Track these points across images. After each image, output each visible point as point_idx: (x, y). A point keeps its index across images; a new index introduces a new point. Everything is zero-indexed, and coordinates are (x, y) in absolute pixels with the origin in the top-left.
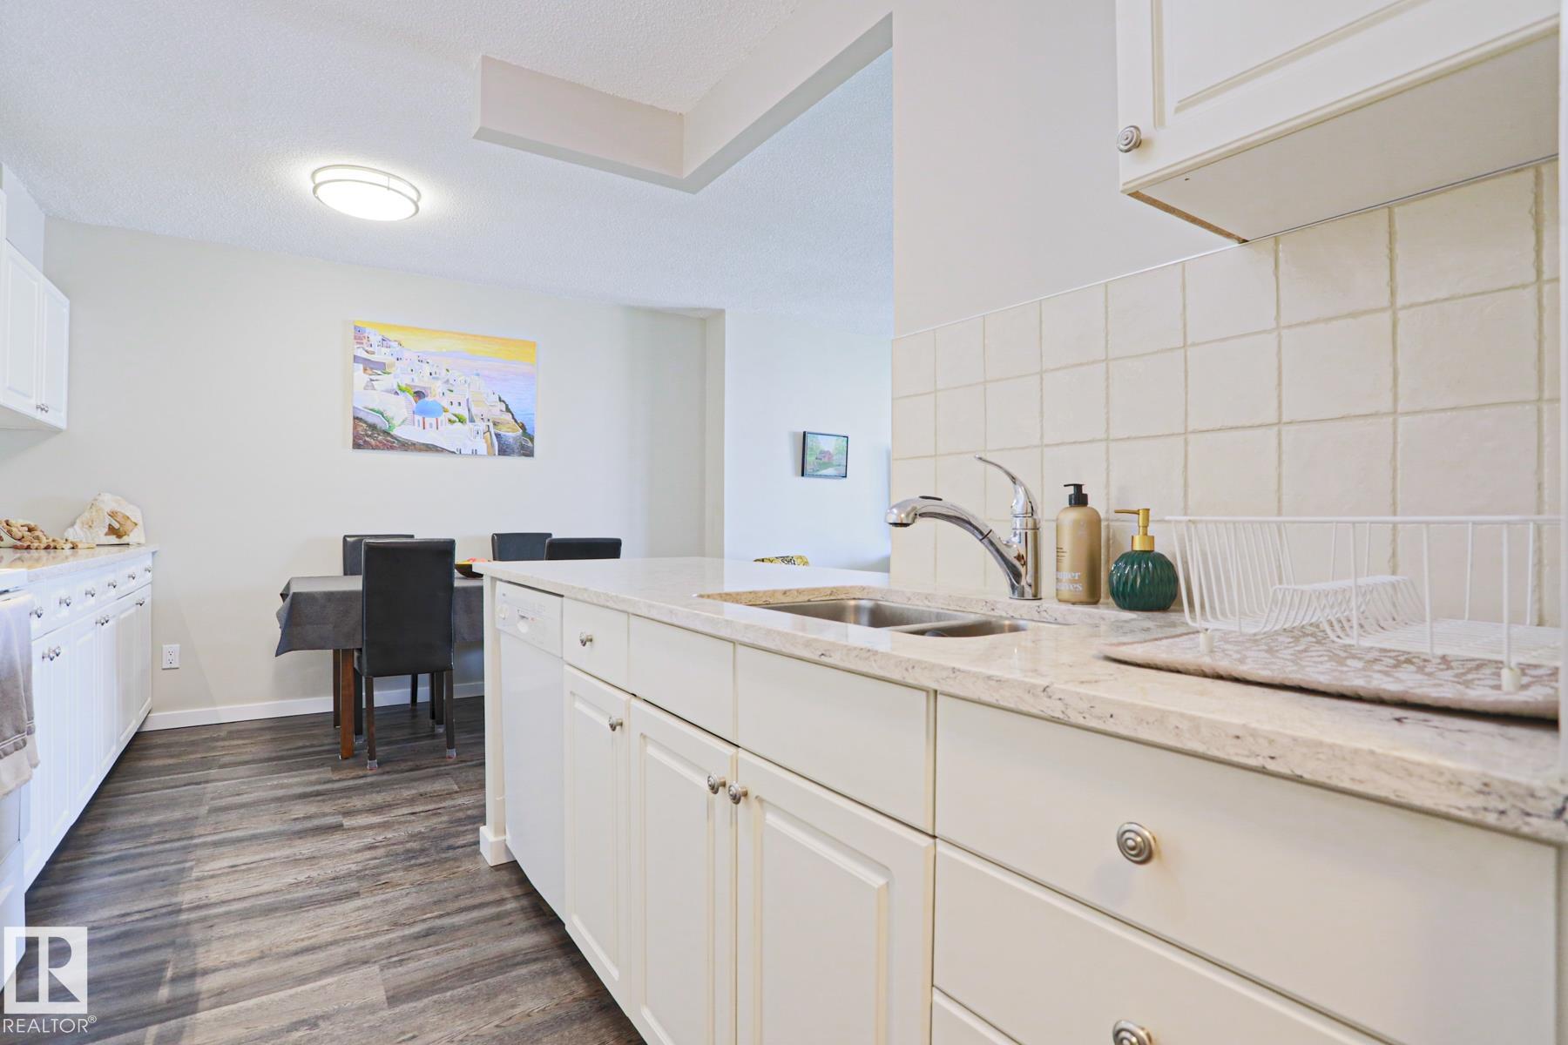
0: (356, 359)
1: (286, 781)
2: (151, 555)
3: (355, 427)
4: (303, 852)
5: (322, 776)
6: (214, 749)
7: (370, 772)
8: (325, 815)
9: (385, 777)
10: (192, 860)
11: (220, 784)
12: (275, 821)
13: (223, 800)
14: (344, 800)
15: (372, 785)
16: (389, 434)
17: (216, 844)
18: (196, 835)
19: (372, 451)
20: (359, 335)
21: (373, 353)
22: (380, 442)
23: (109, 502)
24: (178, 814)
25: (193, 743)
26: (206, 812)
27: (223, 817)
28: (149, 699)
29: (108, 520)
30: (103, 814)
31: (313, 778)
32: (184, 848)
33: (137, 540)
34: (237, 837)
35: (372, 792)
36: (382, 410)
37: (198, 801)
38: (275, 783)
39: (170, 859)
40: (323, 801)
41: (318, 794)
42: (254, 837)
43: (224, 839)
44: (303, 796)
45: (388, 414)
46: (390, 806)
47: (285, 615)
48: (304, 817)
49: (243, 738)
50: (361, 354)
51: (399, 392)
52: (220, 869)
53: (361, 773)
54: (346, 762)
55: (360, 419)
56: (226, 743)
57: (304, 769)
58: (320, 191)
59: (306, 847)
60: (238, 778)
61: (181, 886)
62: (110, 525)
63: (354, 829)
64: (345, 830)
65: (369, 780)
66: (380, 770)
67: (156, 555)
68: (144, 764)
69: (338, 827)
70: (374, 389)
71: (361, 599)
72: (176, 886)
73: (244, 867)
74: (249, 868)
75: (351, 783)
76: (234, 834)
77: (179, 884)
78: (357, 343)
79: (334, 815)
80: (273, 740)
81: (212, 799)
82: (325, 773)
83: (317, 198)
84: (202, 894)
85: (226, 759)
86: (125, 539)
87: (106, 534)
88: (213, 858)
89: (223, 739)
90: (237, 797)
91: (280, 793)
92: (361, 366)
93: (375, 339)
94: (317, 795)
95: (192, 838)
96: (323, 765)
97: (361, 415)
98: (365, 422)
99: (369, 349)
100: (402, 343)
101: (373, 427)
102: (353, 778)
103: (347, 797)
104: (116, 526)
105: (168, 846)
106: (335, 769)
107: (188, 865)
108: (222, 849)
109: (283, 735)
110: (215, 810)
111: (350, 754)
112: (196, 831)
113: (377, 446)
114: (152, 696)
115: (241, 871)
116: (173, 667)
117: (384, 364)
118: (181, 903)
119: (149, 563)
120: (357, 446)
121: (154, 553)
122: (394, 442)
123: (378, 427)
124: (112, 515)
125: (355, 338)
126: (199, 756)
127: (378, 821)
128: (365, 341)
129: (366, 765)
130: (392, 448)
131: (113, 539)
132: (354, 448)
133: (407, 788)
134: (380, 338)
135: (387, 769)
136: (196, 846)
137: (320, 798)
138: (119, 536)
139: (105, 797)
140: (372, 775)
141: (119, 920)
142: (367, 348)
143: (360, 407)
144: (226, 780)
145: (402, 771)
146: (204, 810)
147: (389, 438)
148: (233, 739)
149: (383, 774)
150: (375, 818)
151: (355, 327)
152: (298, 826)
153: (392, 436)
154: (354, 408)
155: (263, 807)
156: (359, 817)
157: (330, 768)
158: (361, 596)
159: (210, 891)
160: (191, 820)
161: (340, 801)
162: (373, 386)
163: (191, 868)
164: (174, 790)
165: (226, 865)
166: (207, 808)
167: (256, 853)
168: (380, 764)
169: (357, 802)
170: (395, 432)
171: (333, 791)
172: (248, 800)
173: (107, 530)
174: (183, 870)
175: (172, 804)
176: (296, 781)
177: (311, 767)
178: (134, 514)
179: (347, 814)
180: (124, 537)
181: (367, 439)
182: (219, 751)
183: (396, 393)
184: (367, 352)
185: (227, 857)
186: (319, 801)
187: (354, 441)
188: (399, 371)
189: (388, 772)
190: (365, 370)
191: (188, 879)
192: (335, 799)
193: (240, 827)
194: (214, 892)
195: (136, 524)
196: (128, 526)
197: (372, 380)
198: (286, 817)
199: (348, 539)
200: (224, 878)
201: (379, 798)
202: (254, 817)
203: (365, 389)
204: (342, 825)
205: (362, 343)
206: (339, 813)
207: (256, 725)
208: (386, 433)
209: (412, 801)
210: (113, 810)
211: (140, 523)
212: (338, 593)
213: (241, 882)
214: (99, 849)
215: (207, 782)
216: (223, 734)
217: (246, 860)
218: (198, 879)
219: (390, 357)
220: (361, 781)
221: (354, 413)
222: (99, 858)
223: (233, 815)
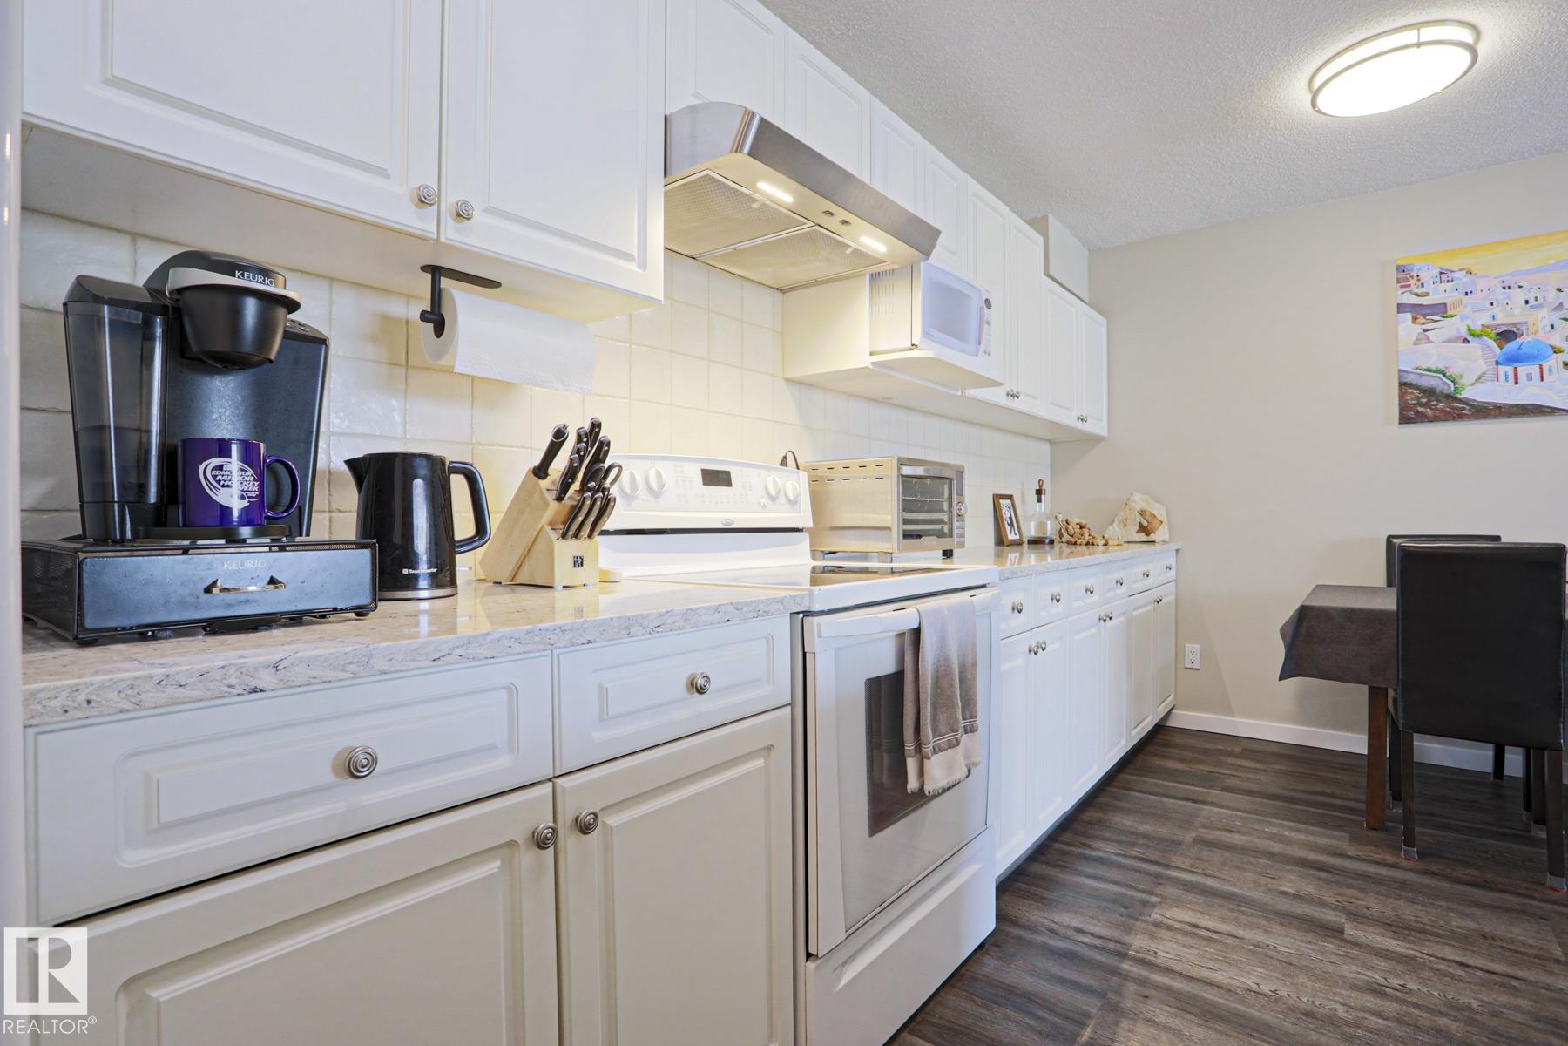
0: (1401, 308)
1: (1286, 833)
2: (1175, 552)
3: (1402, 396)
4: (1280, 948)
5: (1334, 842)
6: (1222, 765)
7: (1405, 863)
8: (1322, 904)
9: (1426, 880)
10: (1157, 895)
11: (1216, 810)
12: (1260, 886)
13: (1212, 832)
14: (1355, 893)
15: (1403, 885)
16: (1455, 399)
17: (1190, 887)
18: (1173, 864)
19: (1430, 424)
20: (1404, 275)
21: (1427, 294)
22: (1441, 411)
23: (1139, 501)
24: (1164, 831)
25: (1206, 752)
26: (1191, 840)
27: (1206, 853)
28: (1172, 696)
29: (1138, 519)
30: (1106, 805)
31: (1322, 841)
32: (1158, 876)
33: (1162, 538)
34: (1212, 888)
35: (1400, 897)
36: (1441, 366)
37: (1187, 822)
38: (1275, 831)
39: (1140, 884)
40: (1325, 880)
41: (1321, 867)
42: (1228, 897)
43: (1198, 884)
44: (1304, 863)
45: (1454, 371)
46: (1424, 932)
47: (1290, 631)
48: (1294, 895)
49: (1258, 761)
50: (1409, 299)
51: (1470, 338)
52: (1180, 922)
53: (1390, 859)
54: (1372, 834)
55: (1410, 385)
56: (1238, 762)
57: (1313, 825)
58: (1321, 102)
59: (1285, 942)
60: (1233, 809)
61: (1138, 924)
62: (1140, 523)
63: (1356, 944)
64: (1343, 940)
65: (1399, 874)
66: (1420, 865)
67: (1180, 553)
68: (1158, 761)
69: (1336, 932)
70: (1429, 341)
71: (1395, 623)
72: (1133, 922)
73: (1205, 933)
74: (1211, 938)
75: (1373, 869)
76: (1210, 882)
77: (1137, 920)
78: (1401, 287)
79: (1334, 909)
80: (1289, 773)
81: (1204, 826)
82: (1339, 840)
83: (1319, 112)
84: (1153, 946)
85: (1231, 782)
86: (1152, 537)
87: (1137, 532)
88: (1178, 903)
89: (1236, 756)
90: (1227, 834)
91: (1276, 847)
92: (1409, 316)
93: (1428, 276)
94: (1320, 869)
95: (1168, 866)
96: (1339, 827)
97: (1410, 379)
98: (1417, 387)
99: (1420, 290)
100: (1473, 270)
101: (1430, 392)
102: (1377, 863)
103: (1363, 890)
104: (1145, 524)
105: (1144, 866)
106: (1354, 839)
107: (1154, 899)
108: (1191, 897)
109: (1300, 770)
110: (1199, 841)
111: (1377, 824)
112: (1177, 860)
113: (1435, 416)
114: (1176, 693)
115: (1201, 936)
116: (1194, 667)
117: (1445, 305)
118: (1127, 946)
119: (1172, 561)
120: (1405, 419)
121: (1177, 551)
122: (1464, 409)
123: (1438, 391)
124: (1142, 513)
125: (1398, 282)
126: (1206, 768)
127: (1398, 949)
128: (1412, 282)
129: (1401, 849)
130: (1460, 417)
131: (1143, 537)
132: (1400, 423)
133: (1462, 914)
134: (1436, 272)
135: (1433, 868)
136: (1169, 878)
137: (1323, 875)
138: (1148, 534)
139: (1115, 787)
140: (1405, 869)
141: (1075, 933)
142: (1415, 290)
143: (1409, 369)
144: (1223, 807)
145: (1458, 881)
146: (1189, 836)
147: (1456, 404)
148: (1246, 759)
149: (1426, 873)
150: (1395, 942)
151: (1398, 268)
152: (1285, 905)
153: (1460, 401)
154: (1400, 371)
155: (1252, 860)
156: (1371, 929)
157: (1348, 835)
158: (1395, 618)
159: (1161, 947)
160: (1173, 845)
161: (1349, 892)
162: (1428, 338)
163: (1154, 905)
164: (1171, 801)
165: (1188, 919)
166: (1194, 834)
167: (1223, 919)
168: (1422, 855)
169: (1373, 904)
170: (1465, 394)
171: (1341, 871)
172: (1239, 842)
173: (1138, 528)
174: (1145, 903)
175: (1163, 816)
176: (1299, 838)
177: (1322, 823)
178: (1159, 511)
179: (1355, 916)
180: (1152, 535)
181: (1420, 409)
182: (1229, 769)
183: (1466, 341)
184: (1417, 295)
185: (1193, 910)
186: (1320, 879)
187: (1400, 413)
188: (1469, 308)
189: (1433, 874)
190: (1415, 319)
191: (1146, 918)
192: (1341, 885)
193: (1217, 874)
194: (1166, 950)
195: (1162, 522)
196: (1155, 523)
197: (1425, 331)
198: (1273, 884)
199: (1394, 540)
200: (1179, 937)
201: (1409, 912)
202: (1238, 868)
203: (1415, 344)
204: (1342, 932)
205: (1409, 286)
206: (1344, 910)
207: (1275, 749)
208: (1451, 398)
209: (1464, 940)
210: (1116, 803)
211: (1165, 521)
212: (1361, 611)
213: (1195, 952)
214: (1089, 842)
215: (1204, 803)
216: (1238, 749)
217: (1211, 924)
218: (1158, 925)
219: (1456, 294)
220: (1385, 872)
221: (1399, 378)
222: (1088, 852)
223: (1217, 856)
